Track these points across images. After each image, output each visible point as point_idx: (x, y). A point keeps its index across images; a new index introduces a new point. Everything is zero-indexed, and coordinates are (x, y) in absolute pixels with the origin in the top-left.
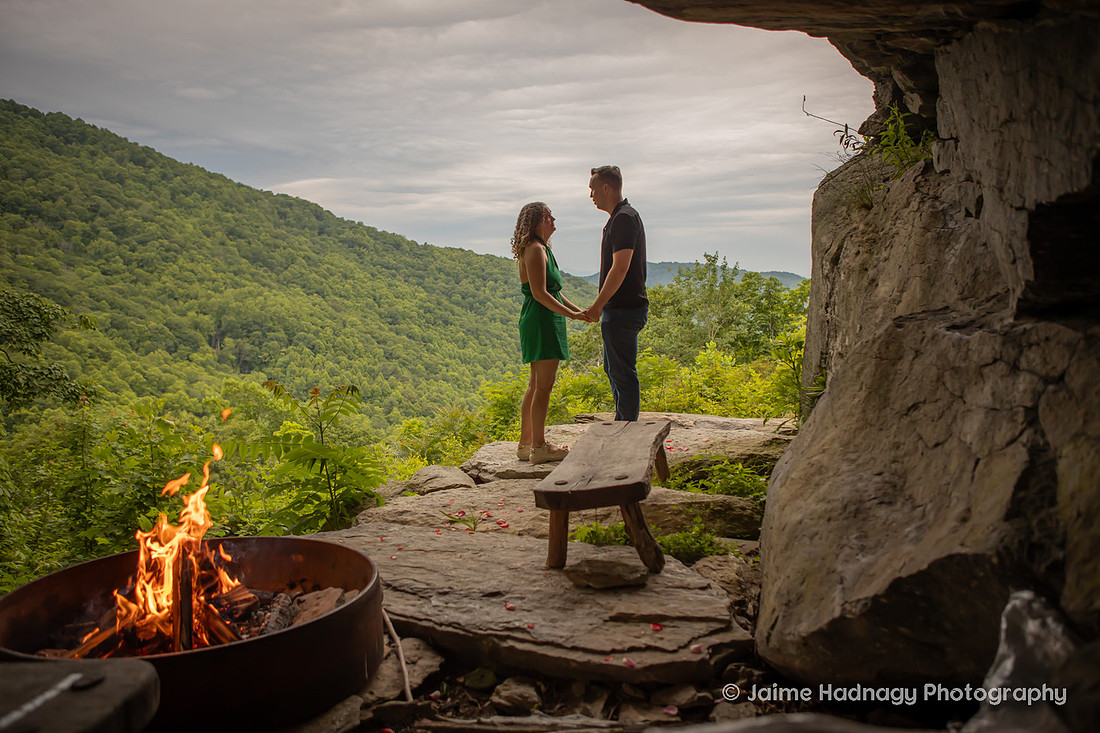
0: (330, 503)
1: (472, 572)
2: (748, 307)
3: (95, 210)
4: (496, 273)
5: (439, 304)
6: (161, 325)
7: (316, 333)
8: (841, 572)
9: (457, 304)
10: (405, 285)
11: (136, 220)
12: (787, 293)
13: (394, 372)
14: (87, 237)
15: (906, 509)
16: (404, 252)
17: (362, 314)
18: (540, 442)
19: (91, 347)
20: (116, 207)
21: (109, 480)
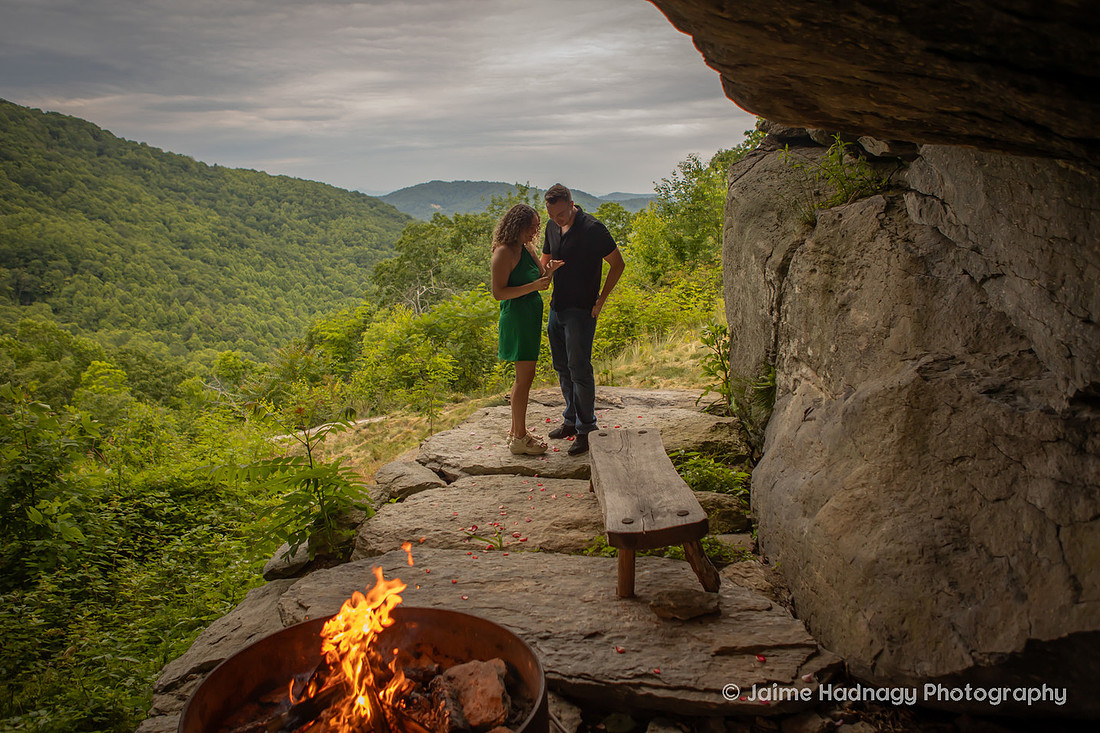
4: (291, 195)
5: (233, 227)
7: (103, 260)
9: (252, 226)
10: (196, 208)
13: (191, 298)
16: (192, 174)
17: (152, 239)
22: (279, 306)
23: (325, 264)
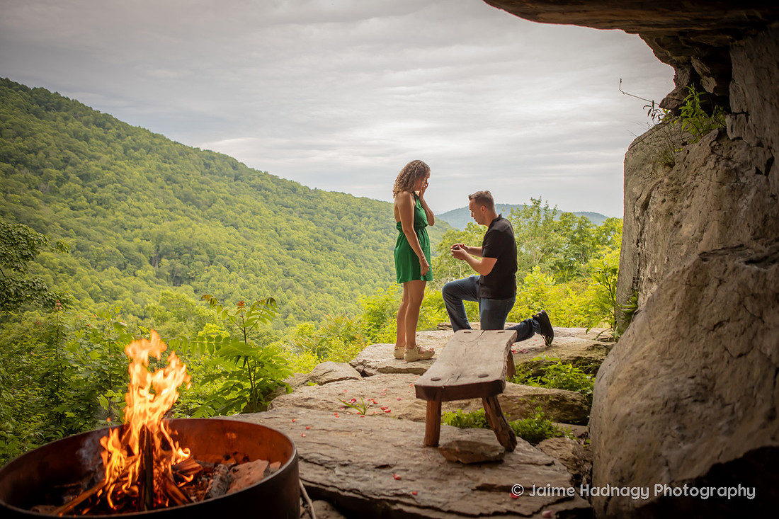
0: (251, 390)
1: (366, 449)
2: (564, 239)
3: (66, 161)
4: (370, 212)
5: (325, 235)
6: (114, 249)
7: (231, 256)
8: (666, 456)
9: (339, 235)
10: (300, 220)
11: (97, 169)
12: (595, 228)
13: (291, 287)
14: (60, 181)
15: (717, 406)
16: (299, 195)
17: (266, 242)
18: (412, 344)
19: (61, 264)
20: (83, 159)
21: (76, 368)
22: (355, 296)
23: (392, 266)
